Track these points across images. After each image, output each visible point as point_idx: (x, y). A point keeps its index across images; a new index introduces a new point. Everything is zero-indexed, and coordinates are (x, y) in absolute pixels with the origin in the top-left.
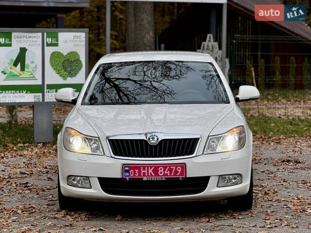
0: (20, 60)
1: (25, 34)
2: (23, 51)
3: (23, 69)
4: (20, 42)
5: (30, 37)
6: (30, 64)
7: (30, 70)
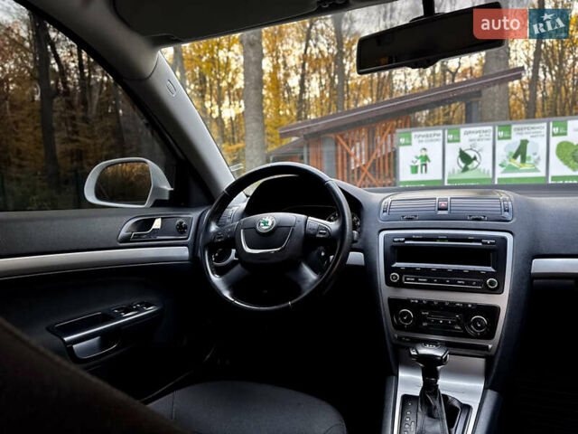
0: (521, 152)
1: (527, 126)
2: (524, 144)
3: (524, 160)
4: (521, 134)
5: (533, 128)
6: (532, 156)
7: (532, 161)
